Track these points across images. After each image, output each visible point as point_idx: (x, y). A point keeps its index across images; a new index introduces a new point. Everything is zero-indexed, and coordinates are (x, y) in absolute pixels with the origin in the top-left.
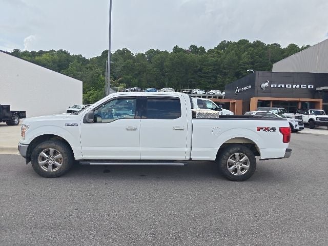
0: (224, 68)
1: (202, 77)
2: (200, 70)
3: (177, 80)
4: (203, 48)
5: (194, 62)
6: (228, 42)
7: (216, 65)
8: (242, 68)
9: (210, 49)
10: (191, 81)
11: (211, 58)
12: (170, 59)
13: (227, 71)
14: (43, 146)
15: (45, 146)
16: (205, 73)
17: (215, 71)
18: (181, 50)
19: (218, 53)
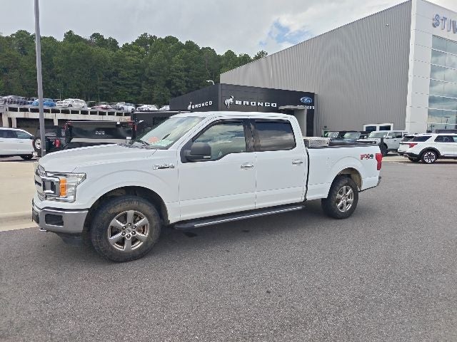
0: (151, 75)
1: (118, 84)
2: (116, 73)
3: (78, 86)
4: (115, 41)
5: (105, 61)
6: (151, 37)
7: (139, 68)
8: (175, 76)
9: (127, 44)
10: (101, 90)
11: (130, 58)
12: (64, 52)
13: (154, 78)
14: (118, 209)
15: (122, 208)
16: (123, 79)
17: (137, 78)
18: (79, 39)
19: (138, 50)
